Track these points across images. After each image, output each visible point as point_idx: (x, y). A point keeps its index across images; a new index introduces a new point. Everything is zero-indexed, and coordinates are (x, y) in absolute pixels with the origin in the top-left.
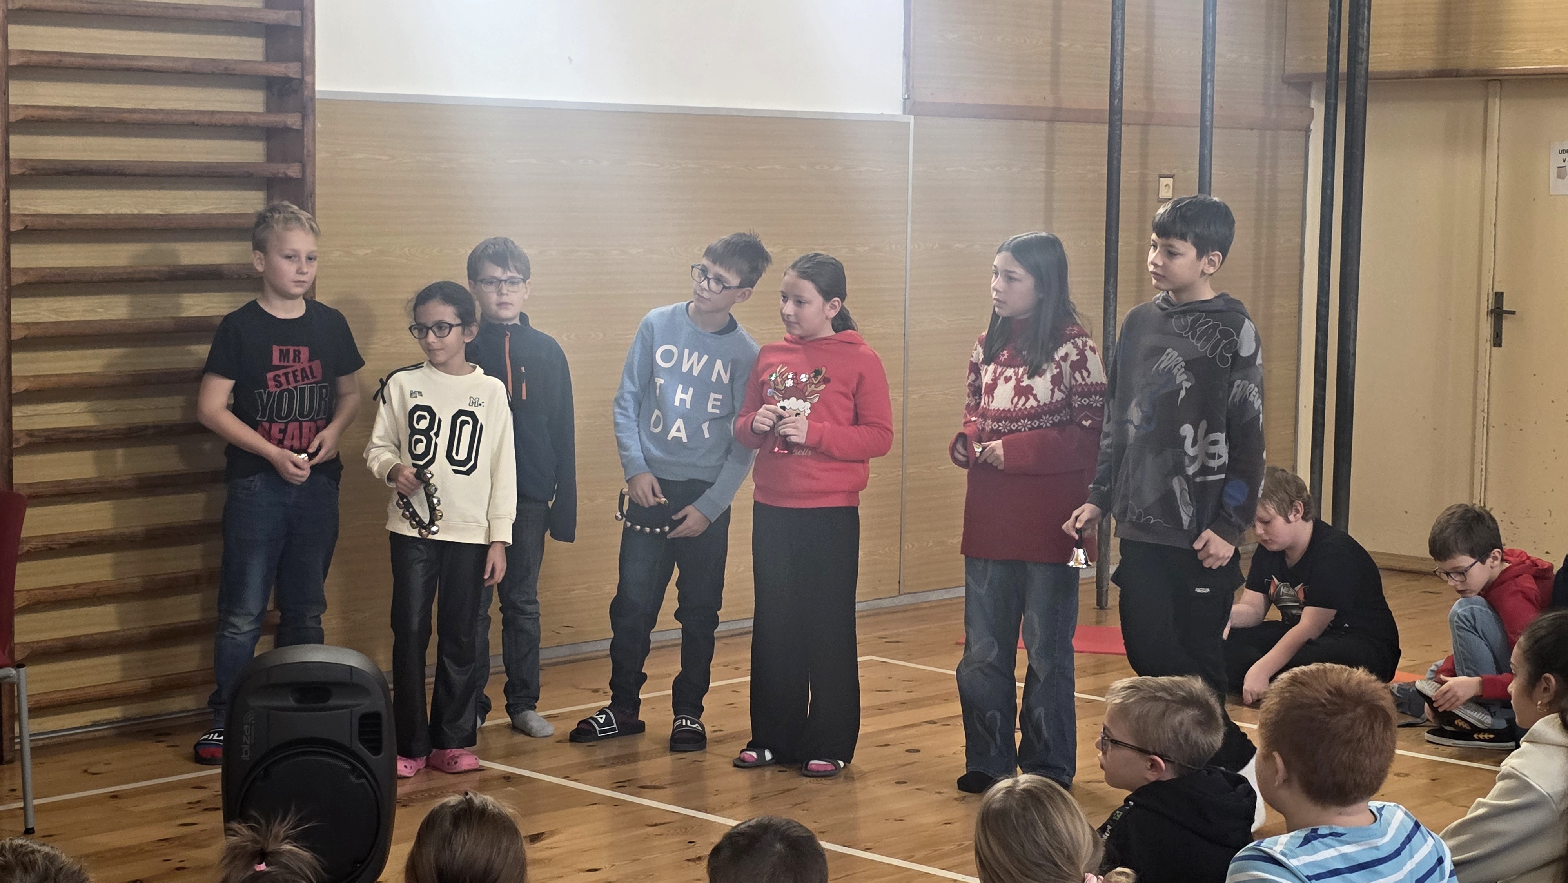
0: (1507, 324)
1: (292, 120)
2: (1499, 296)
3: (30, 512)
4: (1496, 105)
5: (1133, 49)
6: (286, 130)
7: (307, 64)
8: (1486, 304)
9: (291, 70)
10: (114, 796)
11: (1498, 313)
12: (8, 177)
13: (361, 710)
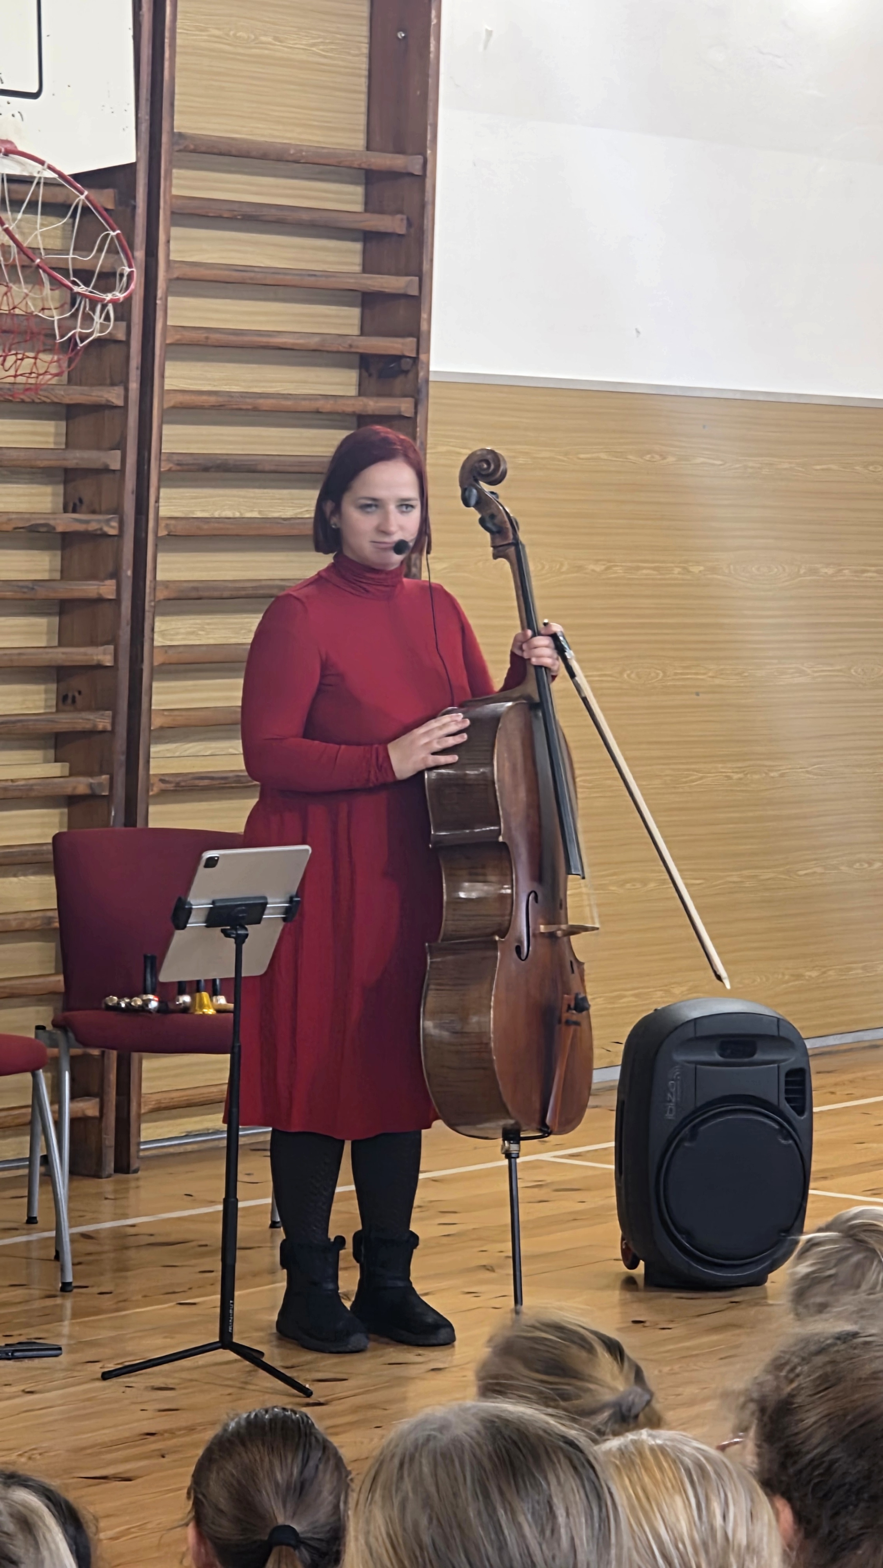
1: (397, 405)
6: (379, 413)
7: (420, 339)
9: (407, 347)
12: (160, 473)
13: (786, 1067)
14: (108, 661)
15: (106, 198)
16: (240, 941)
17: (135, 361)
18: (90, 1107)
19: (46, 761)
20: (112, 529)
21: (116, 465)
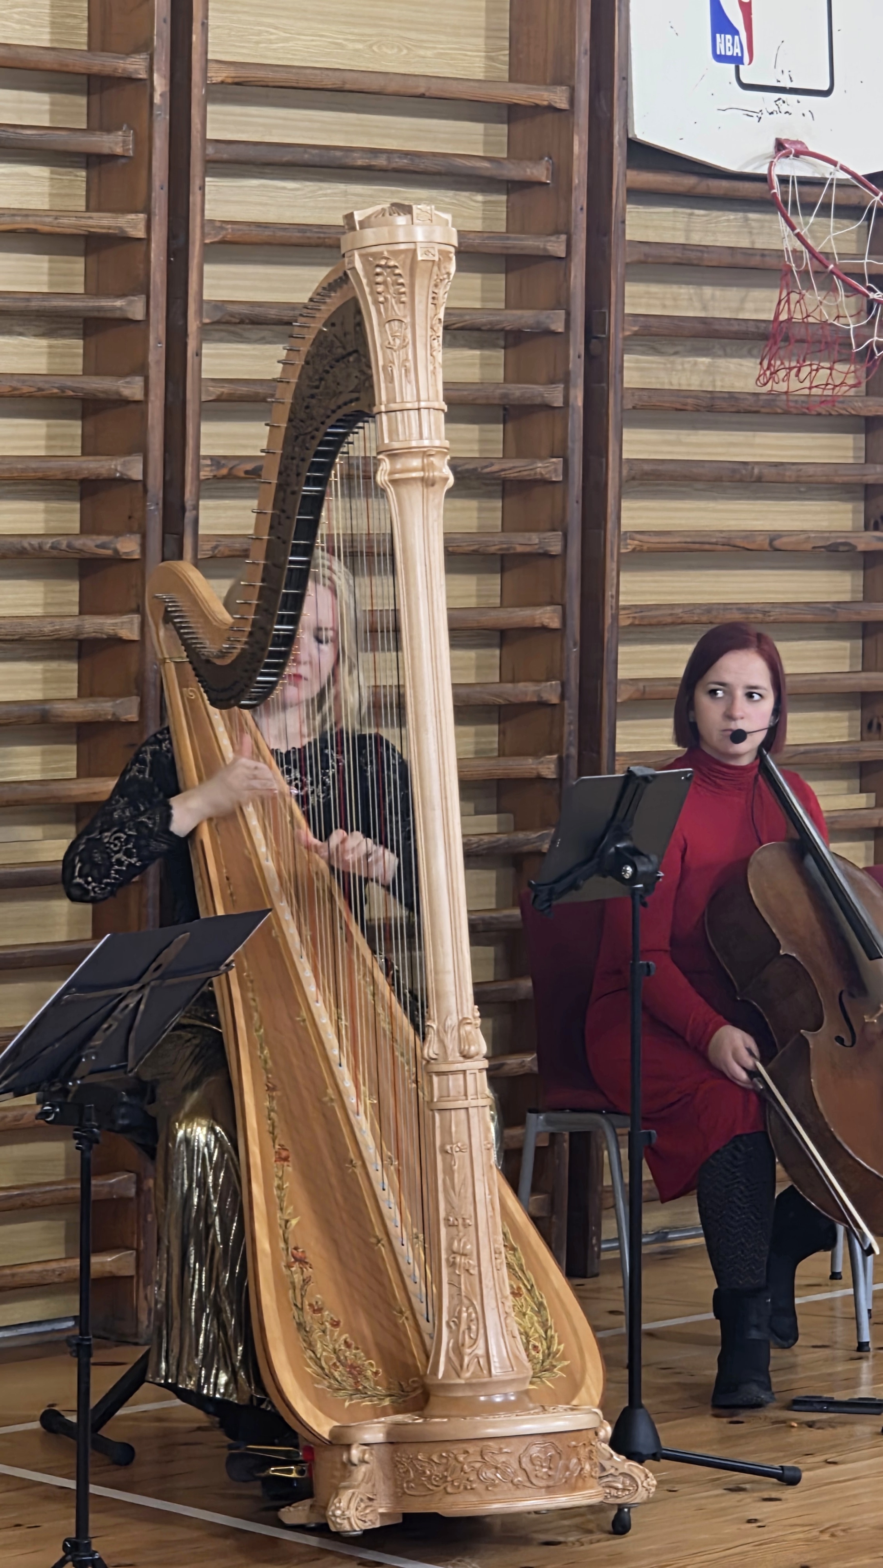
19: (851, 791)
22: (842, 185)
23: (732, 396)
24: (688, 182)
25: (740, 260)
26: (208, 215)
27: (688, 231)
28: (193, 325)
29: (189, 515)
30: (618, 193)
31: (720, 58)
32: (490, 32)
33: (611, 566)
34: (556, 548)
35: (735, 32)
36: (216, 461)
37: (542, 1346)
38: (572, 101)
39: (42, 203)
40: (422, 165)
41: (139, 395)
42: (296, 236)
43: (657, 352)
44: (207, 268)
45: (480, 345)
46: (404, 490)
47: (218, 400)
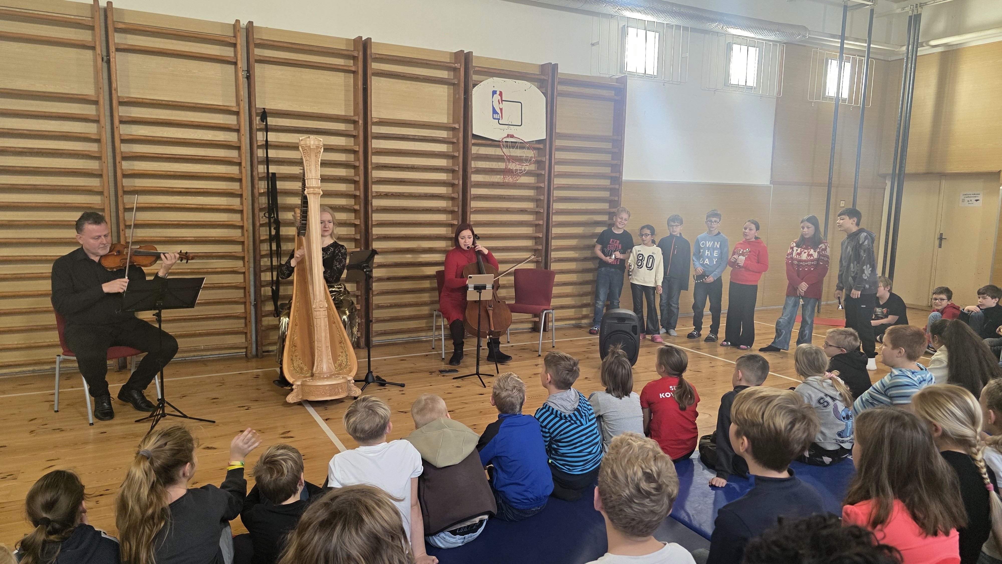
0: (943, 242)
1: (617, 187)
2: (941, 234)
3: (556, 276)
4: (943, 182)
5: (835, 167)
6: (615, 189)
7: (621, 173)
8: (937, 236)
9: (617, 175)
10: (571, 341)
11: (941, 239)
12: (553, 200)
13: (632, 325)
14: (541, 236)
15: (541, 146)
16: (480, 293)
17: (546, 178)
18: (537, 319)
19: (532, 255)
20: (542, 211)
21: (542, 198)
22: (521, 143)
23: (498, 183)
24: (490, 142)
25: (500, 157)
26: (373, 146)
27: (495, 152)
28: (370, 167)
29: (370, 202)
30: (470, 145)
31: (494, 119)
32: (448, 114)
33: (468, 213)
34: (456, 210)
35: (498, 114)
36: (377, 192)
37: (345, 363)
38: (459, 127)
39: (344, 144)
40: (427, 138)
41: (358, 180)
42: (394, 151)
43: (487, 174)
44: (373, 157)
45: (446, 173)
46: (310, 195)
47: (377, 181)
